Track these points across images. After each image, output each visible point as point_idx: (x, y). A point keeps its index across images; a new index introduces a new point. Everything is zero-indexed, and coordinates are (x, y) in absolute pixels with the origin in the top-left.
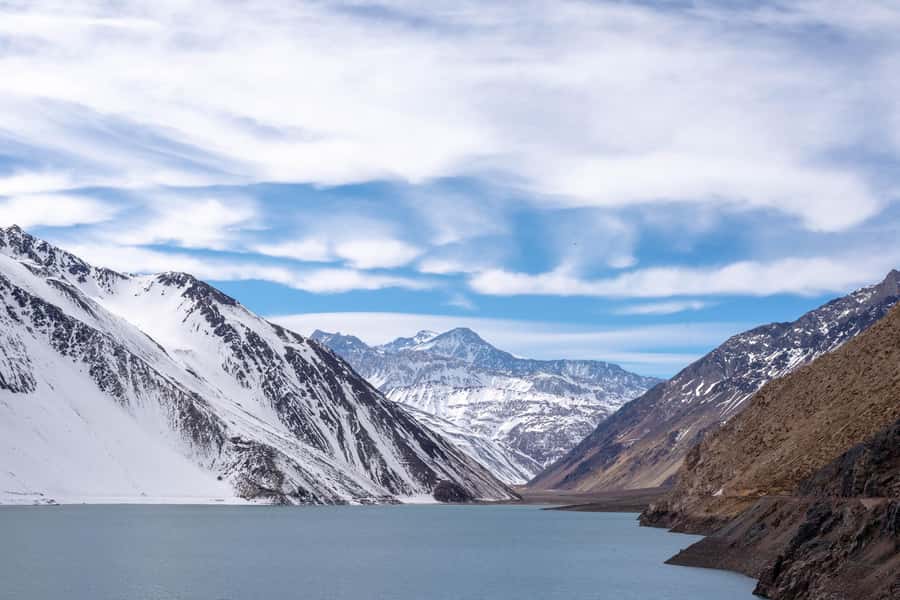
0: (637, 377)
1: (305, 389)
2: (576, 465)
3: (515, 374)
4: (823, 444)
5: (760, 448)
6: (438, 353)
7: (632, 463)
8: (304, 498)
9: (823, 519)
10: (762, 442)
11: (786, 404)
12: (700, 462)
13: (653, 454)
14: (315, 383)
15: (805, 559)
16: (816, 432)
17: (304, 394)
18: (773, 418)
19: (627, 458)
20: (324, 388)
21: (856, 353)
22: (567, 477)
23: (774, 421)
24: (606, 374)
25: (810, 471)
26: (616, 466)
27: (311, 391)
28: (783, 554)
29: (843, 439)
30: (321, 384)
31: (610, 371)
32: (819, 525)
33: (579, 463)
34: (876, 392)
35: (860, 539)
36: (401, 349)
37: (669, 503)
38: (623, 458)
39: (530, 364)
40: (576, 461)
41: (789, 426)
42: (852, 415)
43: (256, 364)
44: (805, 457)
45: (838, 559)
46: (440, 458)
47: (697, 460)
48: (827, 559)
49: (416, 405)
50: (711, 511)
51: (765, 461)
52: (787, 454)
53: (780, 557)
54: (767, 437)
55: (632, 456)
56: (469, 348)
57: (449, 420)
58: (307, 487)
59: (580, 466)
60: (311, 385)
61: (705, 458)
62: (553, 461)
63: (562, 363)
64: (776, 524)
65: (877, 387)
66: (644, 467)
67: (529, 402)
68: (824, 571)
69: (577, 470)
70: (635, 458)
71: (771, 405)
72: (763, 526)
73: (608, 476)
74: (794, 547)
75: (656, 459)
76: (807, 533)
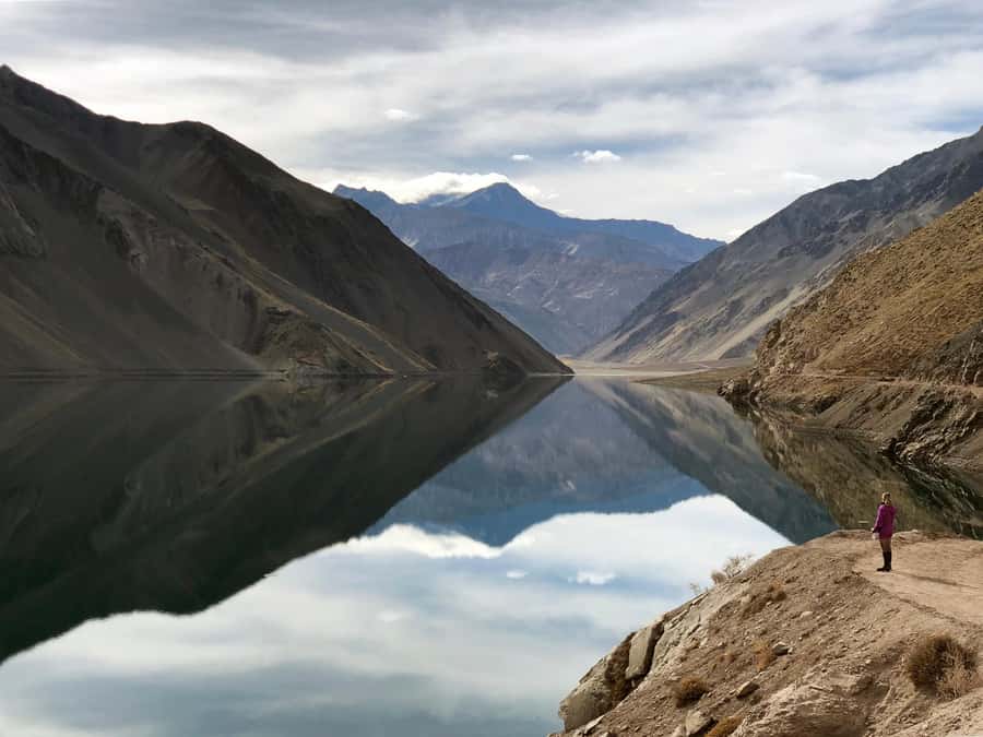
2: (627, 336)
4: (915, 325)
5: (846, 326)
7: (690, 333)
9: (936, 406)
10: (848, 320)
11: (875, 281)
12: (782, 339)
13: (711, 326)
15: (919, 442)
16: (908, 311)
18: (859, 296)
19: (682, 329)
21: (953, 227)
22: (617, 348)
23: (862, 299)
25: (900, 352)
26: (671, 336)
28: (895, 437)
29: (937, 320)
32: (932, 411)
33: (631, 332)
34: (972, 270)
35: (971, 424)
37: (749, 382)
38: (679, 329)
40: (627, 331)
41: (877, 304)
42: (947, 294)
44: (896, 338)
45: (950, 442)
46: (487, 329)
47: (778, 337)
48: (941, 442)
50: (797, 391)
51: (851, 340)
52: (876, 333)
53: (894, 439)
54: (854, 315)
55: (690, 325)
61: (787, 336)
64: (881, 408)
65: (973, 266)
66: (701, 338)
68: (937, 452)
69: (628, 340)
70: (692, 329)
71: (858, 282)
72: (867, 410)
73: (662, 347)
74: (908, 431)
75: (715, 330)
76: (919, 419)
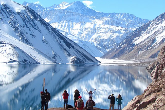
0: (140, 19)
1: (24, 24)
3: (97, 18)
6: (69, 10)
7: (139, 50)
8: (26, 63)
14: (28, 22)
17: (24, 26)
19: (137, 48)
20: (31, 24)
22: (116, 55)
24: (129, 18)
26: (133, 51)
27: (26, 25)
30: (30, 23)
31: (131, 17)
36: (55, 8)
38: (135, 48)
39: (102, 14)
40: (119, 49)
43: (7, 15)
46: (72, 48)
49: (62, 29)
56: (80, 8)
57: (73, 34)
58: (27, 59)
59: (120, 51)
60: (26, 23)
62: (110, 49)
63: (113, 14)
67: (102, 28)
70: (140, 48)
73: (130, 54)
